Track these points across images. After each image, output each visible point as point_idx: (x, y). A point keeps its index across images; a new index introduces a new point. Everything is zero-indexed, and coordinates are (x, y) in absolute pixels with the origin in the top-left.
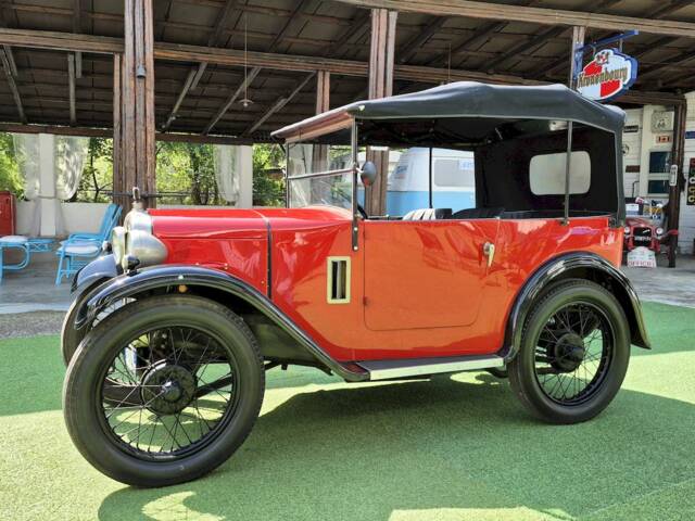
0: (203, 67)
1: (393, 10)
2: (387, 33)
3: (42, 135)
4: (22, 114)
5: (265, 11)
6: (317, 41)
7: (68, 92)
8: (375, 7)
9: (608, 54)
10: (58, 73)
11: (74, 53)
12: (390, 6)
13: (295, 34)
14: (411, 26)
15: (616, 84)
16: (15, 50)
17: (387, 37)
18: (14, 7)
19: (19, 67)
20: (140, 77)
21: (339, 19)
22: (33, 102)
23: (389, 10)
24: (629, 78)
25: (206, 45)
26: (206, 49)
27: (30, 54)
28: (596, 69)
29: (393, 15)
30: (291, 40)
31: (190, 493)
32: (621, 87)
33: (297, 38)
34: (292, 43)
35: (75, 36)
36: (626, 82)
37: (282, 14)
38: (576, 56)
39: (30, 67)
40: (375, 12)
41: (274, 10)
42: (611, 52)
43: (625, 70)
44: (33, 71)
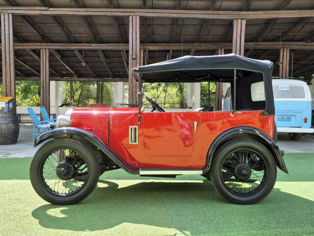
0: (171, 51)
2: (241, 30)
3: (119, 82)
4: (111, 75)
5: (190, 26)
6: (217, 35)
7: (124, 65)
8: (235, 19)
10: (119, 59)
11: (122, 51)
12: (242, 18)
13: (207, 34)
14: (260, 24)
16: (103, 51)
17: (241, 32)
18: (99, 36)
19: (106, 57)
20: (134, 59)
21: (224, 25)
22: (114, 70)
23: (242, 19)
26: (170, 44)
27: (109, 52)
29: (244, 22)
30: (206, 37)
31: (66, 208)
33: (208, 35)
34: (206, 38)
35: (122, 44)
37: (198, 26)
39: (110, 57)
40: (235, 22)
41: (195, 25)
44: (111, 58)
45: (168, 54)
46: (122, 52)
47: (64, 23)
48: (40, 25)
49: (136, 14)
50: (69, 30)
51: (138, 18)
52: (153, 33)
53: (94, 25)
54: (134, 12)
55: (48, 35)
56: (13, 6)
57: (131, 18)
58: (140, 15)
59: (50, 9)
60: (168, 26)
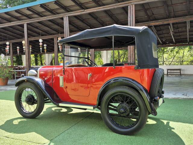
25: (167, 18)
47: (98, 17)
48: (86, 20)
49: (132, 3)
50: (102, 21)
51: (134, 6)
52: (153, 14)
53: (113, 15)
54: (131, 3)
55: (93, 25)
56: (69, 12)
57: (129, 7)
58: (135, 4)
59: (85, 10)
60: (161, 7)
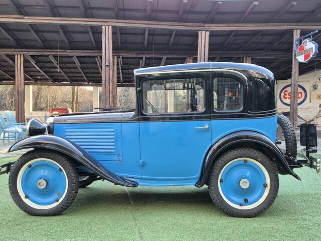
0: (144, 58)
1: (207, 31)
2: (205, 40)
7: (99, 70)
8: (200, 30)
9: (306, 41)
12: (206, 29)
15: (309, 55)
16: (78, 57)
17: (205, 42)
19: (80, 63)
20: (107, 66)
24: (314, 51)
28: (302, 49)
29: (208, 33)
32: (311, 56)
33: (177, 44)
35: (96, 51)
36: (313, 54)
38: (295, 43)
40: (200, 32)
42: (308, 40)
43: (312, 48)
45: (141, 61)
46: (97, 58)
47: (39, 30)
49: (109, 24)
50: (44, 37)
51: (110, 27)
52: (126, 41)
54: (107, 22)
57: (104, 27)
58: (113, 25)
59: (26, 17)
